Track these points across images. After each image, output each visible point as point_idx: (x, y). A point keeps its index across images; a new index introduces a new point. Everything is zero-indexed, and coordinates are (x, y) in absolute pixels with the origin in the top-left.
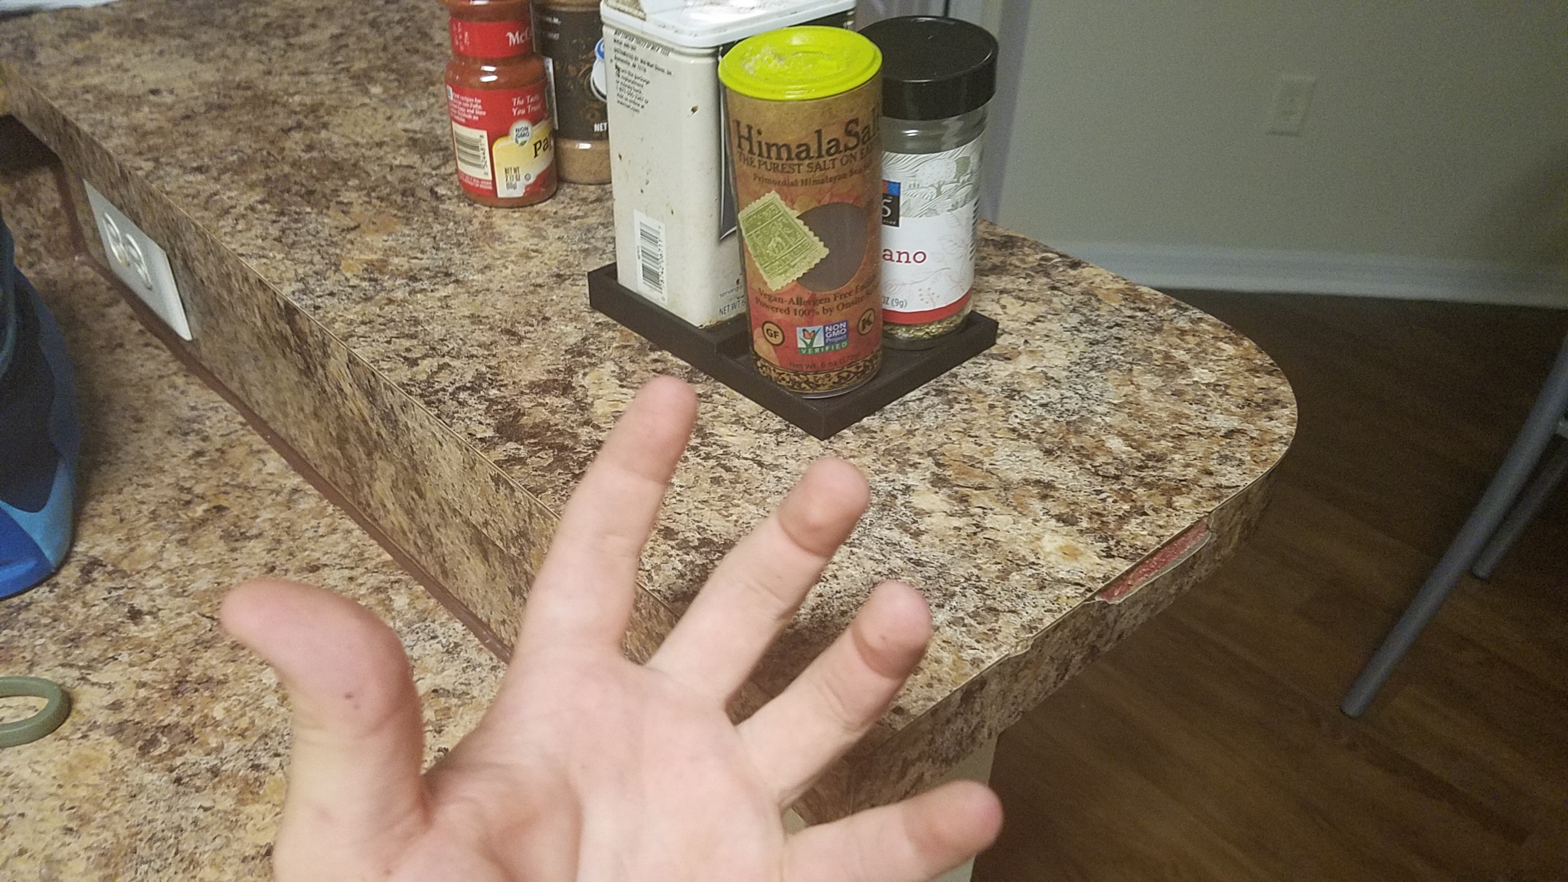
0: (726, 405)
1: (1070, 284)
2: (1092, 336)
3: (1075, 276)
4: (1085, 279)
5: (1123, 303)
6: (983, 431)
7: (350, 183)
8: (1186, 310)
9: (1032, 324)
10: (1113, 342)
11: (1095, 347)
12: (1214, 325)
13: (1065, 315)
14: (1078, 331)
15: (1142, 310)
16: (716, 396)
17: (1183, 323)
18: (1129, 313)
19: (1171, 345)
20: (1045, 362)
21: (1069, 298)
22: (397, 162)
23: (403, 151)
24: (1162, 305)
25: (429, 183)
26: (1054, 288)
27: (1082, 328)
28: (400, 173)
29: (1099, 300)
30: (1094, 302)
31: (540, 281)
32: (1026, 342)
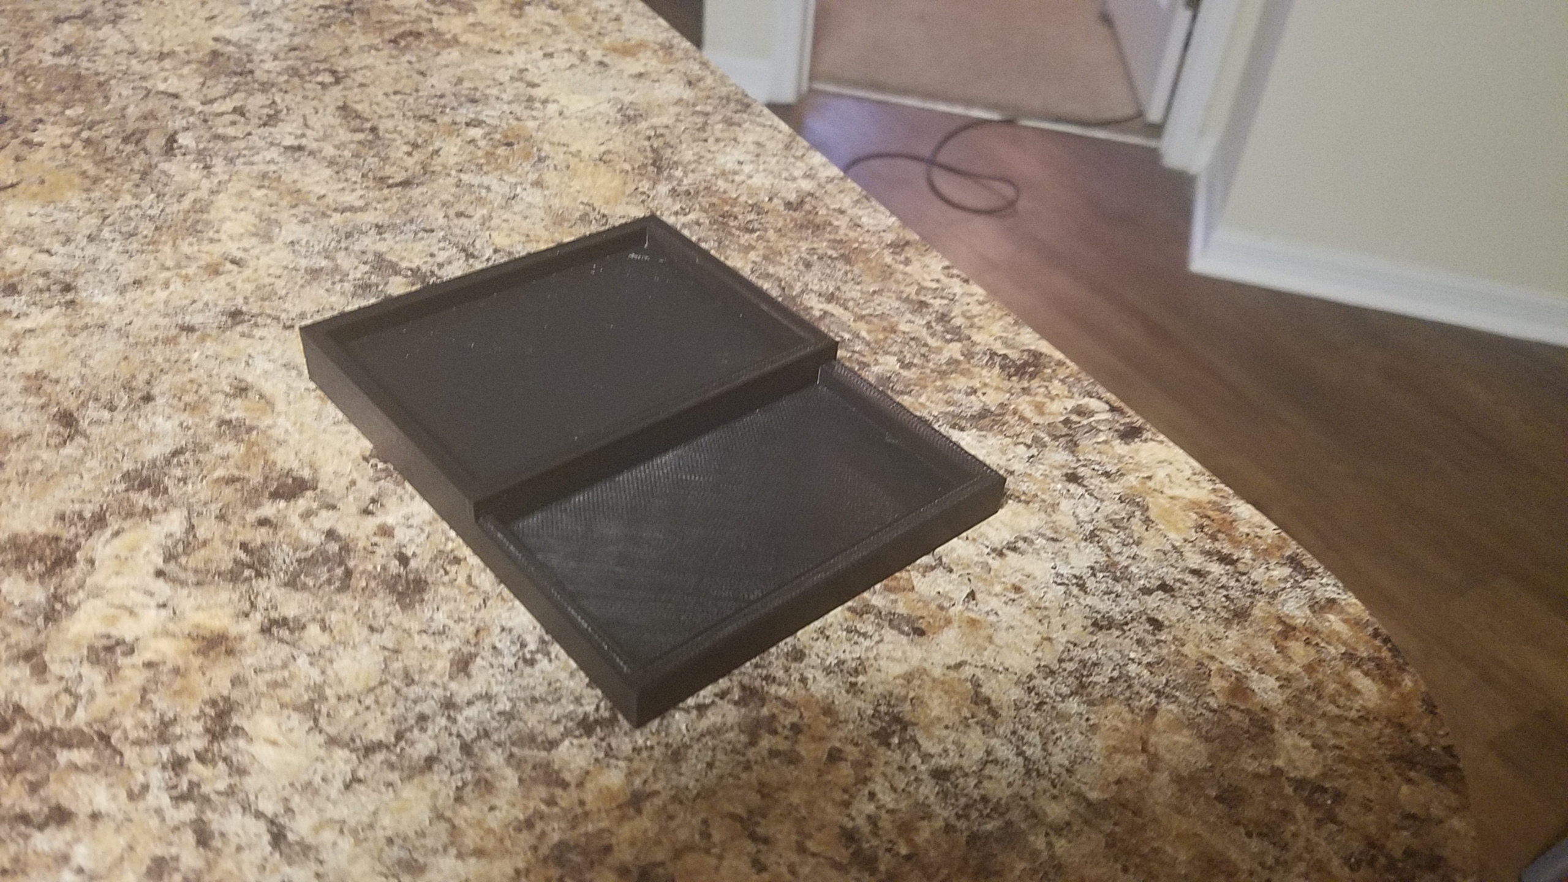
0: (314, 657)
1: (1107, 474)
2: (1104, 605)
3: (1121, 458)
4: (1138, 467)
5: (1193, 535)
6: (787, 826)
7: (68, 112)
8: (1309, 574)
9: (1001, 554)
10: (1141, 629)
11: (1101, 637)
12: (1356, 623)
13: (1070, 543)
14: (1082, 587)
15: (1225, 559)
16: (314, 630)
17: (1294, 608)
18: (1194, 560)
19: (1253, 659)
20: (988, 656)
21: (1092, 504)
22: (162, 87)
23: (186, 70)
24: (1264, 554)
25: (179, 122)
26: (1073, 478)
27: (1091, 584)
28: (151, 104)
29: (1147, 521)
30: (1136, 525)
31: (196, 320)
32: (972, 595)
